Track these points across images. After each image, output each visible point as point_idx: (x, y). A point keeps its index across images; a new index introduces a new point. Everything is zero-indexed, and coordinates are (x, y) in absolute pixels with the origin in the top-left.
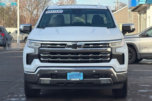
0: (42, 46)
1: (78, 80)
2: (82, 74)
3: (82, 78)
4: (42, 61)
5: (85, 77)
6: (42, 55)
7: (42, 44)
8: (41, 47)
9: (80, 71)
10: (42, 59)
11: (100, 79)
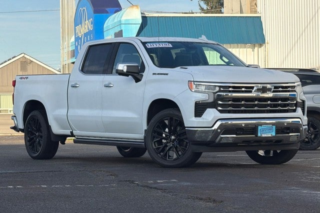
0: (222, 89)
1: (270, 135)
2: (274, 127)
3: (274, 134)
4: (221, 111)
5: (277, 132)
6: (220, 102)
7: (220, 87)
8: (220, 91)
9: (273, 124)
10: (220, 108)
11: (290, 134)
